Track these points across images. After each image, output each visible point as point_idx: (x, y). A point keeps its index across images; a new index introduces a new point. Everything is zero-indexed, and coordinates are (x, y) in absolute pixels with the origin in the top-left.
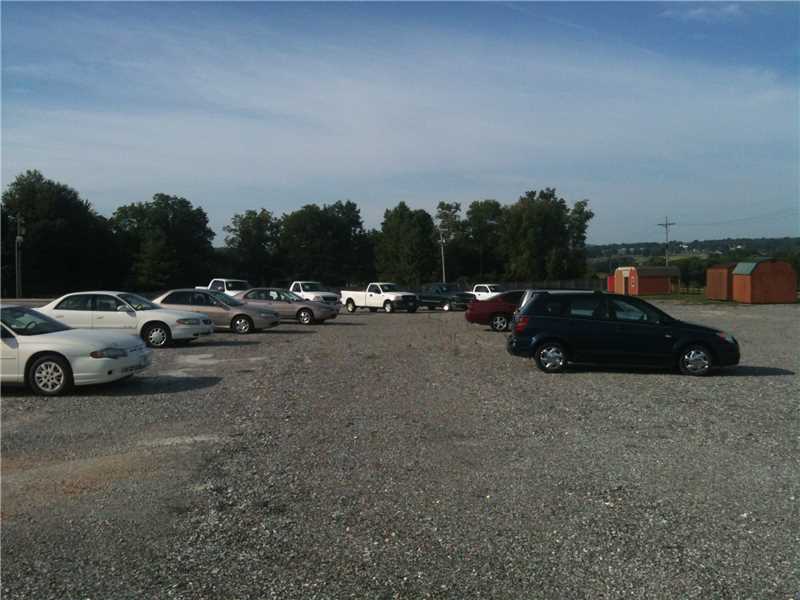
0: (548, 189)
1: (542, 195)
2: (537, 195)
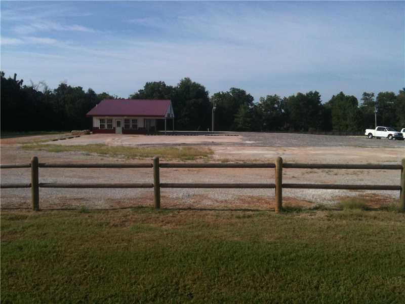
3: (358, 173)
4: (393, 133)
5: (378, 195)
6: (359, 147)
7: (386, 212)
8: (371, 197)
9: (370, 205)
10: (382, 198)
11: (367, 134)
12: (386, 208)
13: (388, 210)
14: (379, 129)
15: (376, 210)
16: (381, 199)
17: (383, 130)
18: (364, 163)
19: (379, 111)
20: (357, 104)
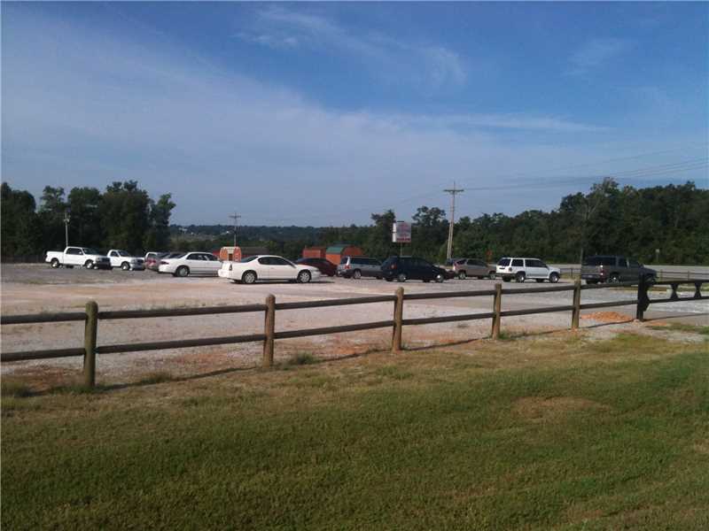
0: (131, 181)
1: (127, 186)
2: (123, 185)
3: (22, 331)
4: (94, 258)
5: (50, 368)
6: (32, 283)
7: (59, 395)
8: (39, 371)
9: (33, 387)
10: (56, 372)
11: (49, 259)
12: (60, 389)
13: (62, 392)
14: (70, 252)
15: (40, 393)
16: (54, 374)
17: (76, 252)
18: (36, 311)
19: (71, 220)
20: (34, 206)
